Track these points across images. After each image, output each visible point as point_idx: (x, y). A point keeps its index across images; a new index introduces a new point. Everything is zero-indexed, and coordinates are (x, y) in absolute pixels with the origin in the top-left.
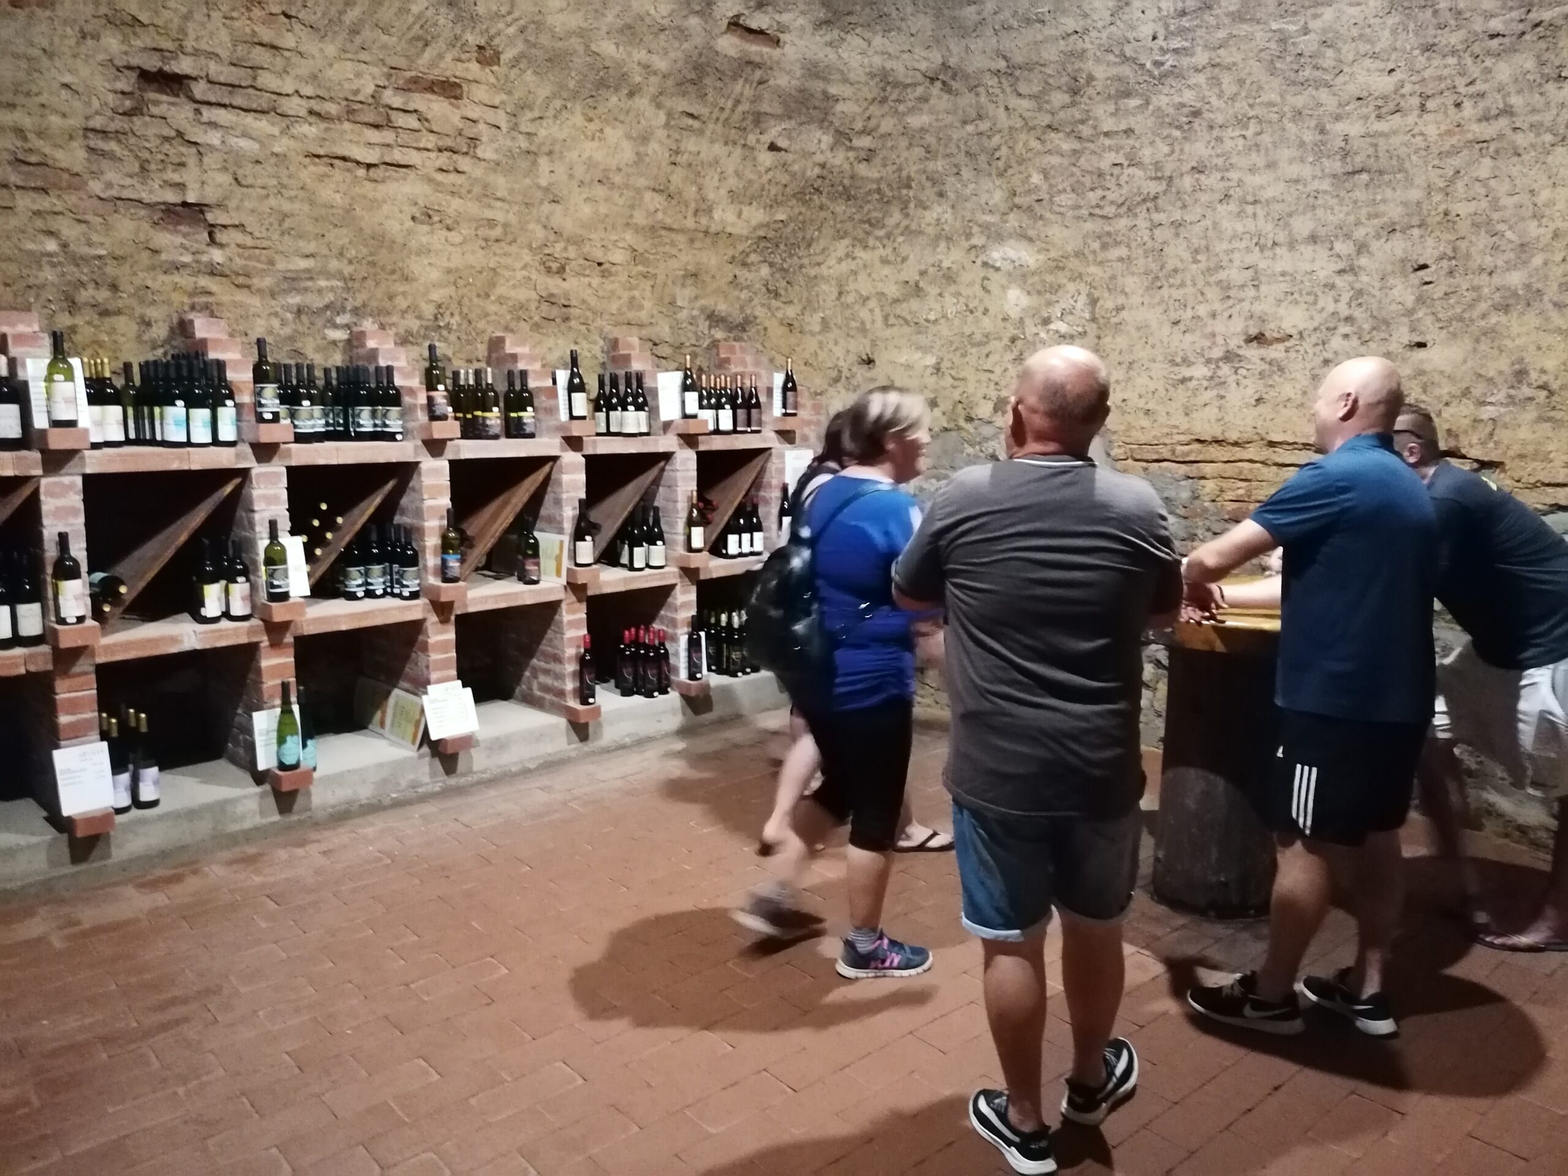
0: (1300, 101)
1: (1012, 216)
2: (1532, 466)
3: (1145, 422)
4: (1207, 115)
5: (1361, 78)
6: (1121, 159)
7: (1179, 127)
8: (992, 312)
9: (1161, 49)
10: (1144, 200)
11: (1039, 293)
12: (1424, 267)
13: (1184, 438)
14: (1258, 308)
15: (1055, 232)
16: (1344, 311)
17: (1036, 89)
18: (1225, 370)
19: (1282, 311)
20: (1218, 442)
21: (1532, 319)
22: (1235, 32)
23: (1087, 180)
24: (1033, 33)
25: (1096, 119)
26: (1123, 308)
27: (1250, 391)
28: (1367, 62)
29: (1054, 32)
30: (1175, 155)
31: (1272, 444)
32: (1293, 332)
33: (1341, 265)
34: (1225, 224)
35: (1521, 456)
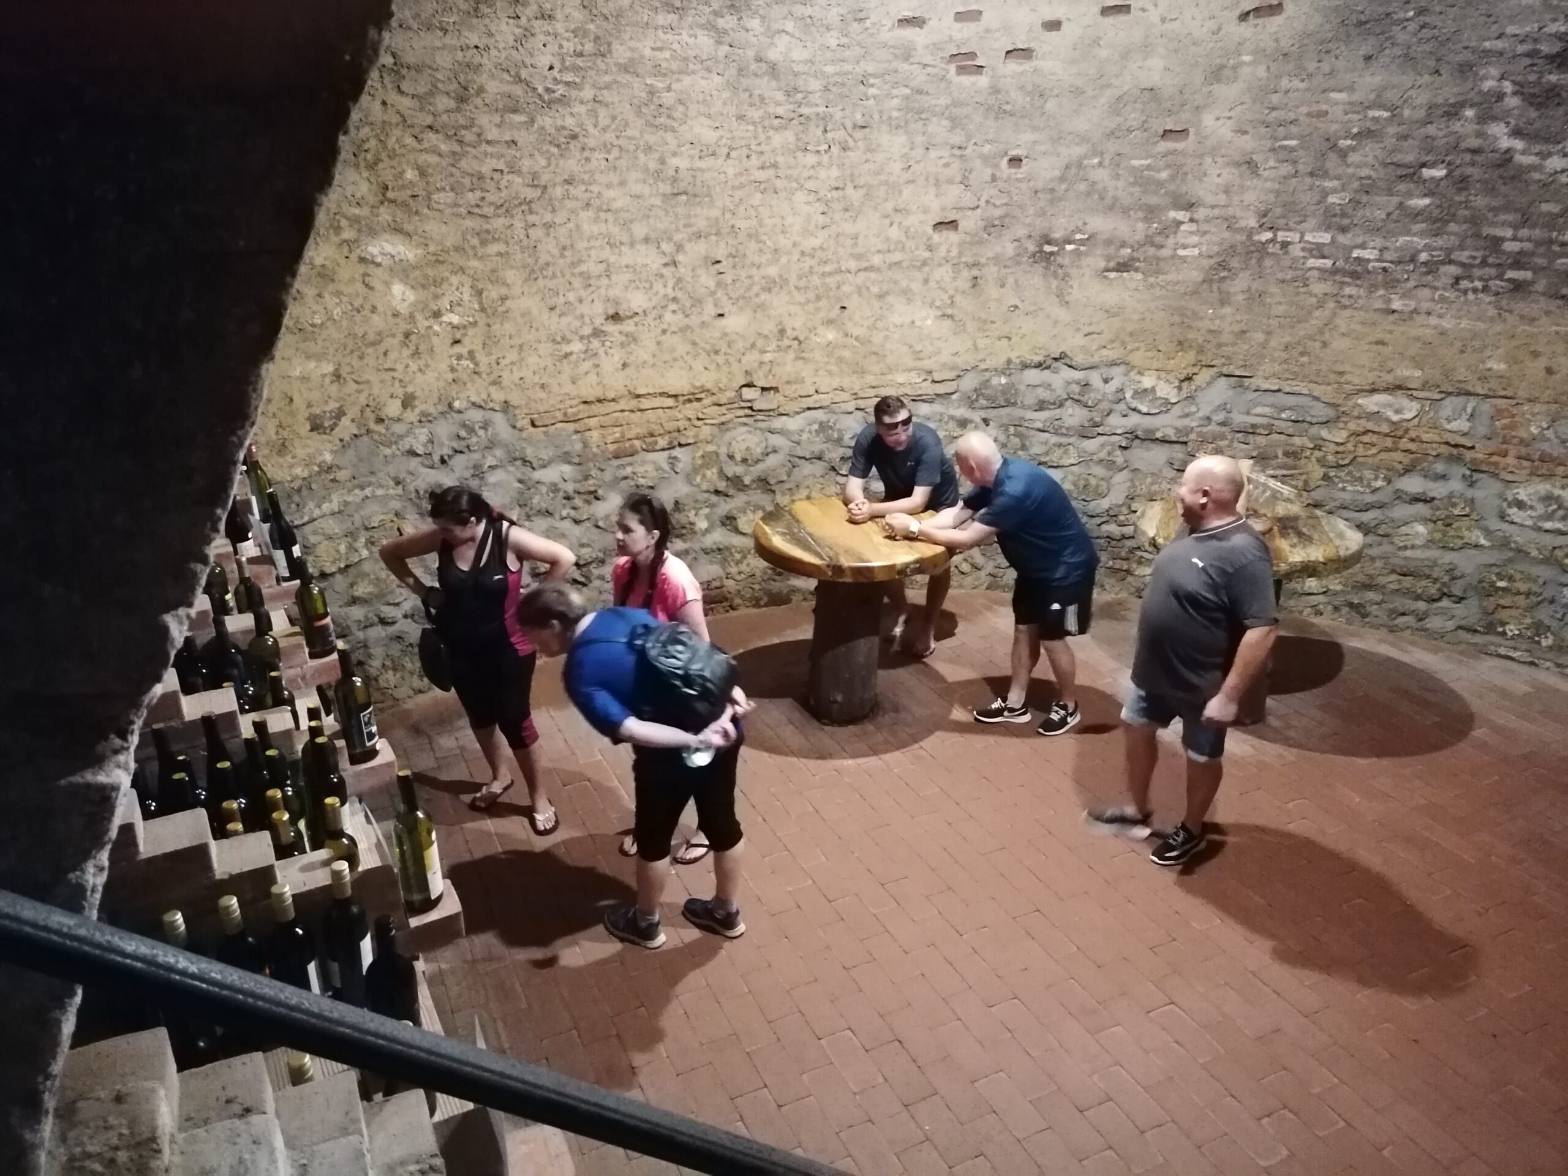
0: (652, 139)
1: (382, 209)
2: (794, 387)
3: (542, 395)
4: (581, 138)
5: (697, 129)
6: (501, 165)
7: (558, 146)
8: (380, 308)
9: (555, 79)
10: (520, 204)
11: (424, 287)
12: (718, 262)
13: (574, 402)
14: (612, 293)
15: (432, 227)
16: (671, 294)
17: (421, 90)
18: (595, 343)
19: (629, 295)
20: (600, 401)
21: (784, 297)
22: (619, 79)
23: (467, 181)
24: (434, 39)
25: (480, 127)
26: (507, 298)
27: (618, 356)
28: (703, 119)
29: (454, 42)
30: (551, 168)
31: (638, 396)
32: (640, 311)
33: (666, 260)
34: (586, 227)
35: (788, 382)
